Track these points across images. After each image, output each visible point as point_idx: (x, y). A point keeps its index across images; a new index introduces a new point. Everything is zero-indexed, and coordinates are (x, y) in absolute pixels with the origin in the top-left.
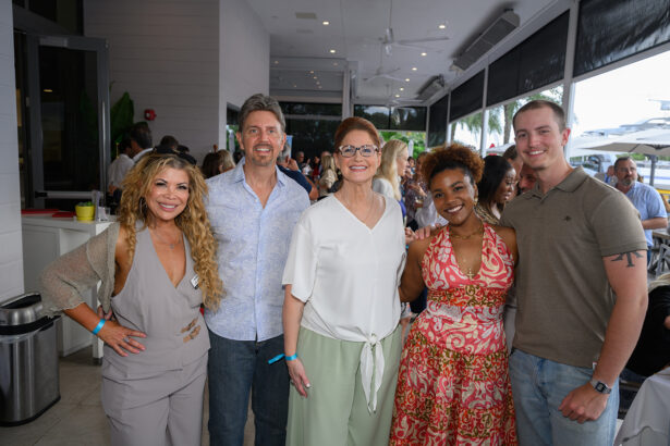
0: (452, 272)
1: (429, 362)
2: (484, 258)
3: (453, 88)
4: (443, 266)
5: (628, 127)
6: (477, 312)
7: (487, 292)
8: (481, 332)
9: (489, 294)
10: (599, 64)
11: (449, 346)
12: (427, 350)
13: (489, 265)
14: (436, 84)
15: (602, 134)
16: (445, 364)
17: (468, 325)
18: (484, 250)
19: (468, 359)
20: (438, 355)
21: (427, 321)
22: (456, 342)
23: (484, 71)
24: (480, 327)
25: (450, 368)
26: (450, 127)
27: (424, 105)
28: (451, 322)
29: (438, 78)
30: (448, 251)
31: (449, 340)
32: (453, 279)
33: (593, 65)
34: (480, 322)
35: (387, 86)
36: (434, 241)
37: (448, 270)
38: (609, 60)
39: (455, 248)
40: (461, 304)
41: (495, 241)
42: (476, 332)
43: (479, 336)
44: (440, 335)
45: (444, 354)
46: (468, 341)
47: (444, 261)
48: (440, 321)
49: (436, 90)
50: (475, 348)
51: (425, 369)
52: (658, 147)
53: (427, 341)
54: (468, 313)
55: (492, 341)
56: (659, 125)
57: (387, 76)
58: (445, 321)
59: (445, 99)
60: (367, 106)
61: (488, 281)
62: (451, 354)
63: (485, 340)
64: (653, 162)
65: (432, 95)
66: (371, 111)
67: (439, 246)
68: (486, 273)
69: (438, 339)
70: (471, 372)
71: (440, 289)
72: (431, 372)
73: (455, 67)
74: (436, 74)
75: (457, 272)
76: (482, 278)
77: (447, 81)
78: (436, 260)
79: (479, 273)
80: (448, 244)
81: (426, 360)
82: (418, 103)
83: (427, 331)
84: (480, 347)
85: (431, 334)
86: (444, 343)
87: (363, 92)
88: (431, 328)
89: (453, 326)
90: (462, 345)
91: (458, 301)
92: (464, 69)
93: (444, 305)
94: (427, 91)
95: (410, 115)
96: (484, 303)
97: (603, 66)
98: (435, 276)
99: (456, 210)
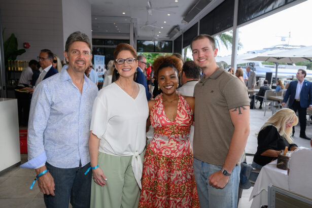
0: (163, 119)
1: (154, 163)
2: (178, 112)
3: (184, 32)
4: (159, 116)
5: (267, 49)
6: (176, 138)
7: (180, 128)
8: (178, 147)
9: (181, 129)
10: (249, 19)
11: (163, 155)
12: (153, 157)
13: (181, 115)
14: (175, 29)
15: (254, 53)
16: (162, 163)
17: (172, 144)
18: (179, 108)
19: (173, 160)
20: (159, 159)
21: (153, 143)
22: (167, 152)
23: (198, 23)
24: (178, 144)
25: (165, 165)
26: (183, 50)
27: (171, 40)
28: (164, 143)
29: (177, 27)
30: (161, 109)
31: (163, 152)
32: (163, 122)
33: (246, 19)
34: (178, 142)
35: (153, 30)
36: (156, 104)
37: (161, 118)
38: (253, 17)
39: (165, 107)
40: (168, 134)
41: (184, 104)
42: (176, 147)
43: (178, 148)
44: (159, 150)
45: (161, 159)
46: (172, 152)
47: (160, 114)
48: (159, 143)
49: (176, 33)
50: (176, 155)
51: (153, 167)
52: (278, 58)
53: (154, 153)
54: (171, 138)
55: (184, 150)
56: (279, 48)
57: (151, 26)
58: (161, 143)
59: (180, 37)
60: (144, 41)
61: (180, 123)
62: (165, 158)
63: (180, 150)
64: (277, 66)
65: (174, 35)
66: (146, 43)
67: (158, 106)
68: (179, 119)
69: (158, 151)
70: (175, 166)
71: (157, 127)
72: (156, 167)
73: (184, 21)
74: (176, 24)
75: (165, 119)
76: (177, 121)
77: (181, 28)
78: (156, 113)
79: (176, 119)
80: (161, 105)
81: (153, 162)
82: (168, 39)
83: (153, 149)
84: (178, 154)
85: (155, 150)
86: (161, 153)
87: (141, 34)
88: (155, 147)
89: (165, 145)
90: (170, 154)
91: (167, 133)
92: (188, 22)
93: (160, 135)
94: (172, 33)
95: (165, 45)
96: (179, 133)
97: (250, 20)
98: (155, 121)
99: (169, 87)
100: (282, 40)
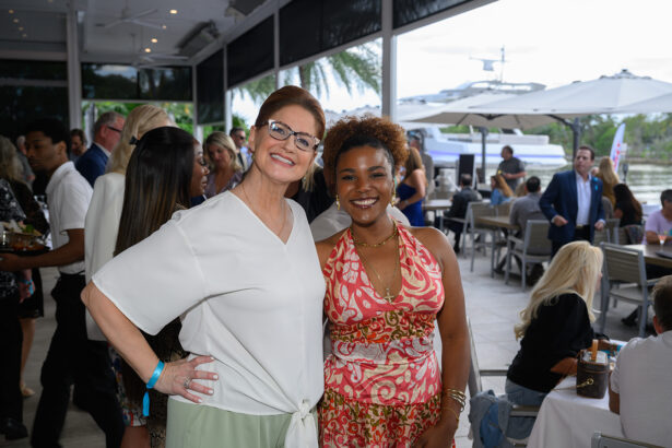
0: (365, 296)
1: (349, 429)
2: (404, 271)
3: (229, 41)
4: (351, 288)
5: (450, 93)
6: (405, 346)
7: (413, 318)
8: (414, 372)
9: (416, 320)
10: (424, 13)
11: (375, 400)
12: (345, 413)
13: (411, 279)
14: (205, 33)
15: (423, 101)
16: (374, 427)
17: (396, 366)
18: (403, 261)
19: (402, 412)
20: (361, 415)
21: (339, 371)
22: (384, 392)
23: (272, 18)
24: (412, 365)
25: (381, 431)
26: (228, 94)
27: (188, 64)
28: (374, 366)
29: (208, 26)
30: (356, 266)
31: (374, 392)
32: (367, 305)
33: (417, 13)
34: (411, 359)
35: (133, 35)
36: (334, 254)
37: (359, 293)
38: (435, 7)
39: (363, 262)
40: (382, 339)
41: (414, 247)
42: (408, 373)
43: (413, 378)
44: (361, 387)
45: (370, 412)
46: (400, 388)
47: (353, 281)
48: (358, 368)
49: (206, 43)
50: (411, 396)
51: (346, 440)
52: (490, 117)
53: (344, 399)
54: (393, 350)
55: (429, 381)
56: (489, 89)
57: (136, 21)
58: (364, 366)
59: (219, 54)
60: (100, 65)
61: (414, 302)
62: (380, 410)
63: (420, 383)
64: (484, 136)
65: (199, 50)
66: (106, 71)
67: (342, 260)
68: (410, 292)
69: (358, 393)
70: (408, 428)
71: (350, 321)
72: (355, 441)
73: (233, 11)
74: (206, 19)
75: (371, 295)
76: (406, 300)
77: (222, 30)
78: (340, 281)
79: (401, 293)
80: (355, 257)
81: (346, 426)
82: (180, 60)
83: (341, 386)
84: (416, 393)
85: (348, 389)
86: (369, 396)
87: (95, 43)
88: (347, 381)
89: (376, 370)
90: (393, 394)
91: (378, 337)
92: (246, 14)
93: (359, 345)
94: (191, 44)
95: (163, 78)
96: (411, 333)
97: (430, 15)
98: (342, 303)
99: (366, 203)
100: (485, 69)
